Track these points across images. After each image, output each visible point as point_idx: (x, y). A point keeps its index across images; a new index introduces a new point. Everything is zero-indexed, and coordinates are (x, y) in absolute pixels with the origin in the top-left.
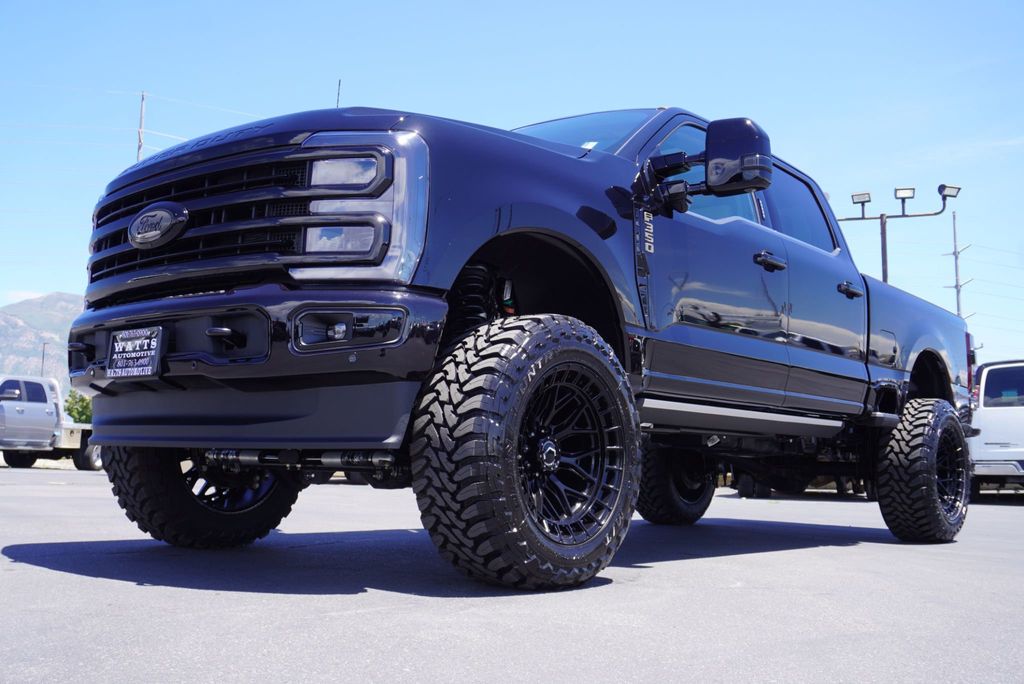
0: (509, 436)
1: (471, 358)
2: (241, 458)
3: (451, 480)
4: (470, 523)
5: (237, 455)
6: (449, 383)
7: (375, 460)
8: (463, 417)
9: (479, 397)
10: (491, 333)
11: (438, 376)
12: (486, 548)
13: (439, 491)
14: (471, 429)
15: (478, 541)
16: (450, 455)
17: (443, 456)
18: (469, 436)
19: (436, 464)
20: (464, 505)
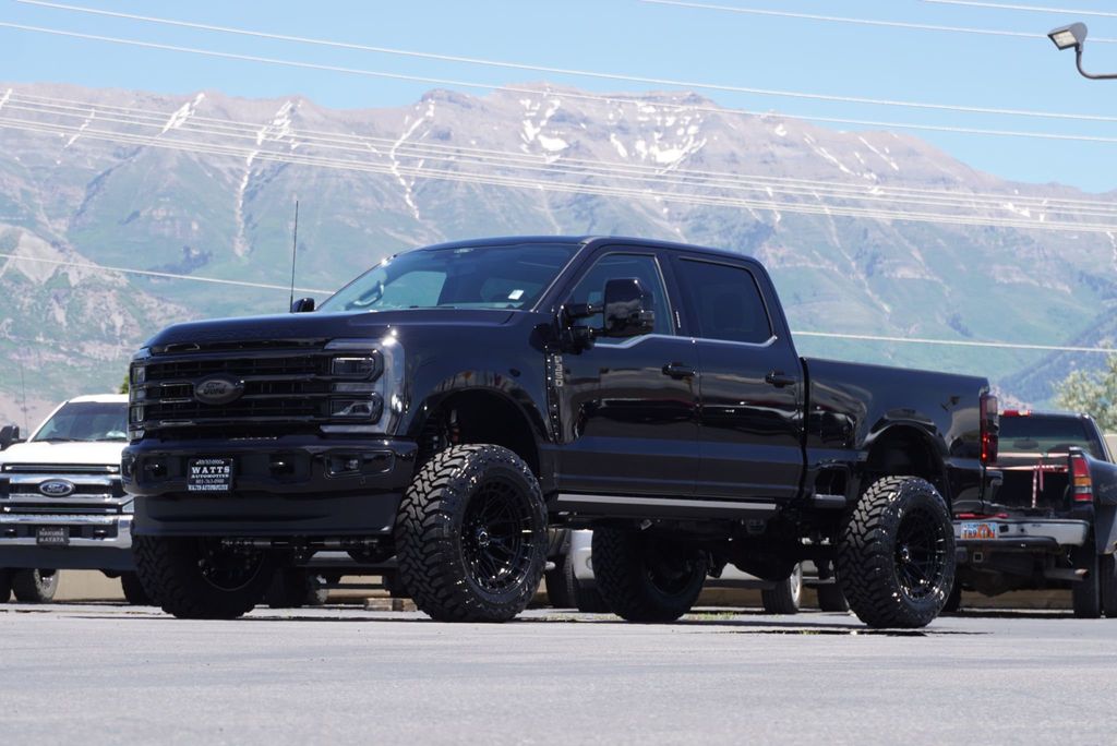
0: (456, 526)
1: (432, 478)
2: (256, 543)
3: (422, 552)
4: (433, 578)
5: (252, 541)
6: (418, 493)
7: (367, 542)
8: (428, 515)
9: (437, 503)
10: (444, 460)
11: (411, 488)
12: (443, 593)
13: (414, 559)
14: (433, 522)
15: (438, 589)
16: (421, 537)
17: (416, 538)
18: (432, 526)
19: (412, 543)
20: (429, 567)
